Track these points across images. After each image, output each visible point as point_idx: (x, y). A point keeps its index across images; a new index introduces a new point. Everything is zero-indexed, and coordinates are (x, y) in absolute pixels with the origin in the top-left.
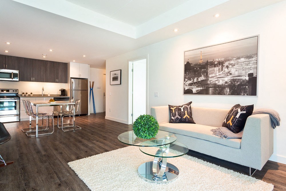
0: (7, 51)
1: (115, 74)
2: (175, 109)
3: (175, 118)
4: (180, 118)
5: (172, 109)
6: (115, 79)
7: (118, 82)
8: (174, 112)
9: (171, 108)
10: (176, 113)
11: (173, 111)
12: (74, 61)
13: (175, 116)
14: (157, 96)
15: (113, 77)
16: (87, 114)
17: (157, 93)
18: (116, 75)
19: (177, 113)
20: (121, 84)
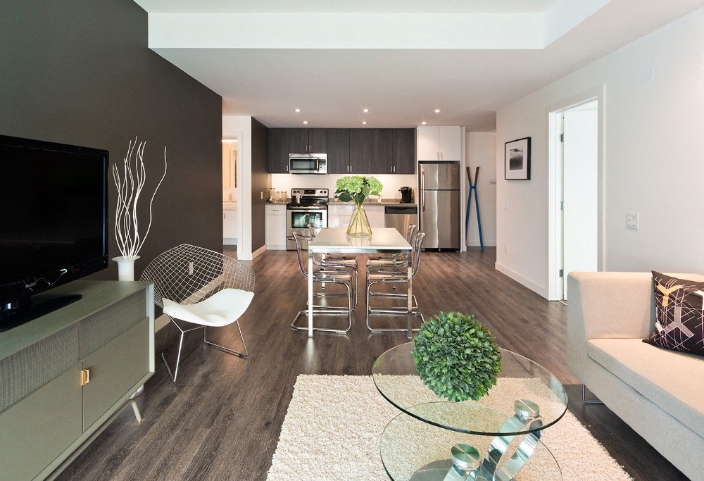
0: (305, 123)
1: (516, 150)
2: (675, 293)
3: (668, 330)
4: (690, 334)
5: (661, 293)
6: (515, 163)
7: (522, 173)
8: (665, 304)
9: (660, 288)
10: (672, 311)
11: (666, 298)
12: (424, 123)
13: (669, 322)
14: (634, 228)
15: (512, 157)
16: (459, 249)
17: (634, 217)
18: (518, 153)
19: (678, 312)
20: (529, 178)
